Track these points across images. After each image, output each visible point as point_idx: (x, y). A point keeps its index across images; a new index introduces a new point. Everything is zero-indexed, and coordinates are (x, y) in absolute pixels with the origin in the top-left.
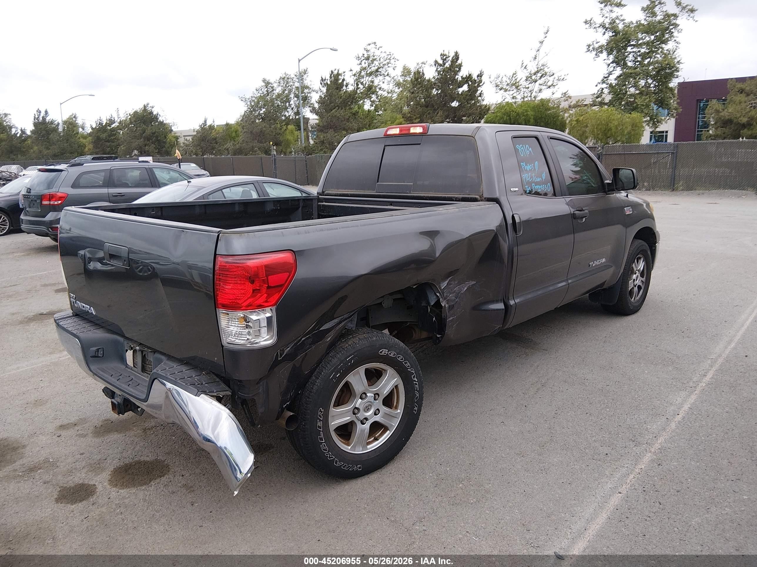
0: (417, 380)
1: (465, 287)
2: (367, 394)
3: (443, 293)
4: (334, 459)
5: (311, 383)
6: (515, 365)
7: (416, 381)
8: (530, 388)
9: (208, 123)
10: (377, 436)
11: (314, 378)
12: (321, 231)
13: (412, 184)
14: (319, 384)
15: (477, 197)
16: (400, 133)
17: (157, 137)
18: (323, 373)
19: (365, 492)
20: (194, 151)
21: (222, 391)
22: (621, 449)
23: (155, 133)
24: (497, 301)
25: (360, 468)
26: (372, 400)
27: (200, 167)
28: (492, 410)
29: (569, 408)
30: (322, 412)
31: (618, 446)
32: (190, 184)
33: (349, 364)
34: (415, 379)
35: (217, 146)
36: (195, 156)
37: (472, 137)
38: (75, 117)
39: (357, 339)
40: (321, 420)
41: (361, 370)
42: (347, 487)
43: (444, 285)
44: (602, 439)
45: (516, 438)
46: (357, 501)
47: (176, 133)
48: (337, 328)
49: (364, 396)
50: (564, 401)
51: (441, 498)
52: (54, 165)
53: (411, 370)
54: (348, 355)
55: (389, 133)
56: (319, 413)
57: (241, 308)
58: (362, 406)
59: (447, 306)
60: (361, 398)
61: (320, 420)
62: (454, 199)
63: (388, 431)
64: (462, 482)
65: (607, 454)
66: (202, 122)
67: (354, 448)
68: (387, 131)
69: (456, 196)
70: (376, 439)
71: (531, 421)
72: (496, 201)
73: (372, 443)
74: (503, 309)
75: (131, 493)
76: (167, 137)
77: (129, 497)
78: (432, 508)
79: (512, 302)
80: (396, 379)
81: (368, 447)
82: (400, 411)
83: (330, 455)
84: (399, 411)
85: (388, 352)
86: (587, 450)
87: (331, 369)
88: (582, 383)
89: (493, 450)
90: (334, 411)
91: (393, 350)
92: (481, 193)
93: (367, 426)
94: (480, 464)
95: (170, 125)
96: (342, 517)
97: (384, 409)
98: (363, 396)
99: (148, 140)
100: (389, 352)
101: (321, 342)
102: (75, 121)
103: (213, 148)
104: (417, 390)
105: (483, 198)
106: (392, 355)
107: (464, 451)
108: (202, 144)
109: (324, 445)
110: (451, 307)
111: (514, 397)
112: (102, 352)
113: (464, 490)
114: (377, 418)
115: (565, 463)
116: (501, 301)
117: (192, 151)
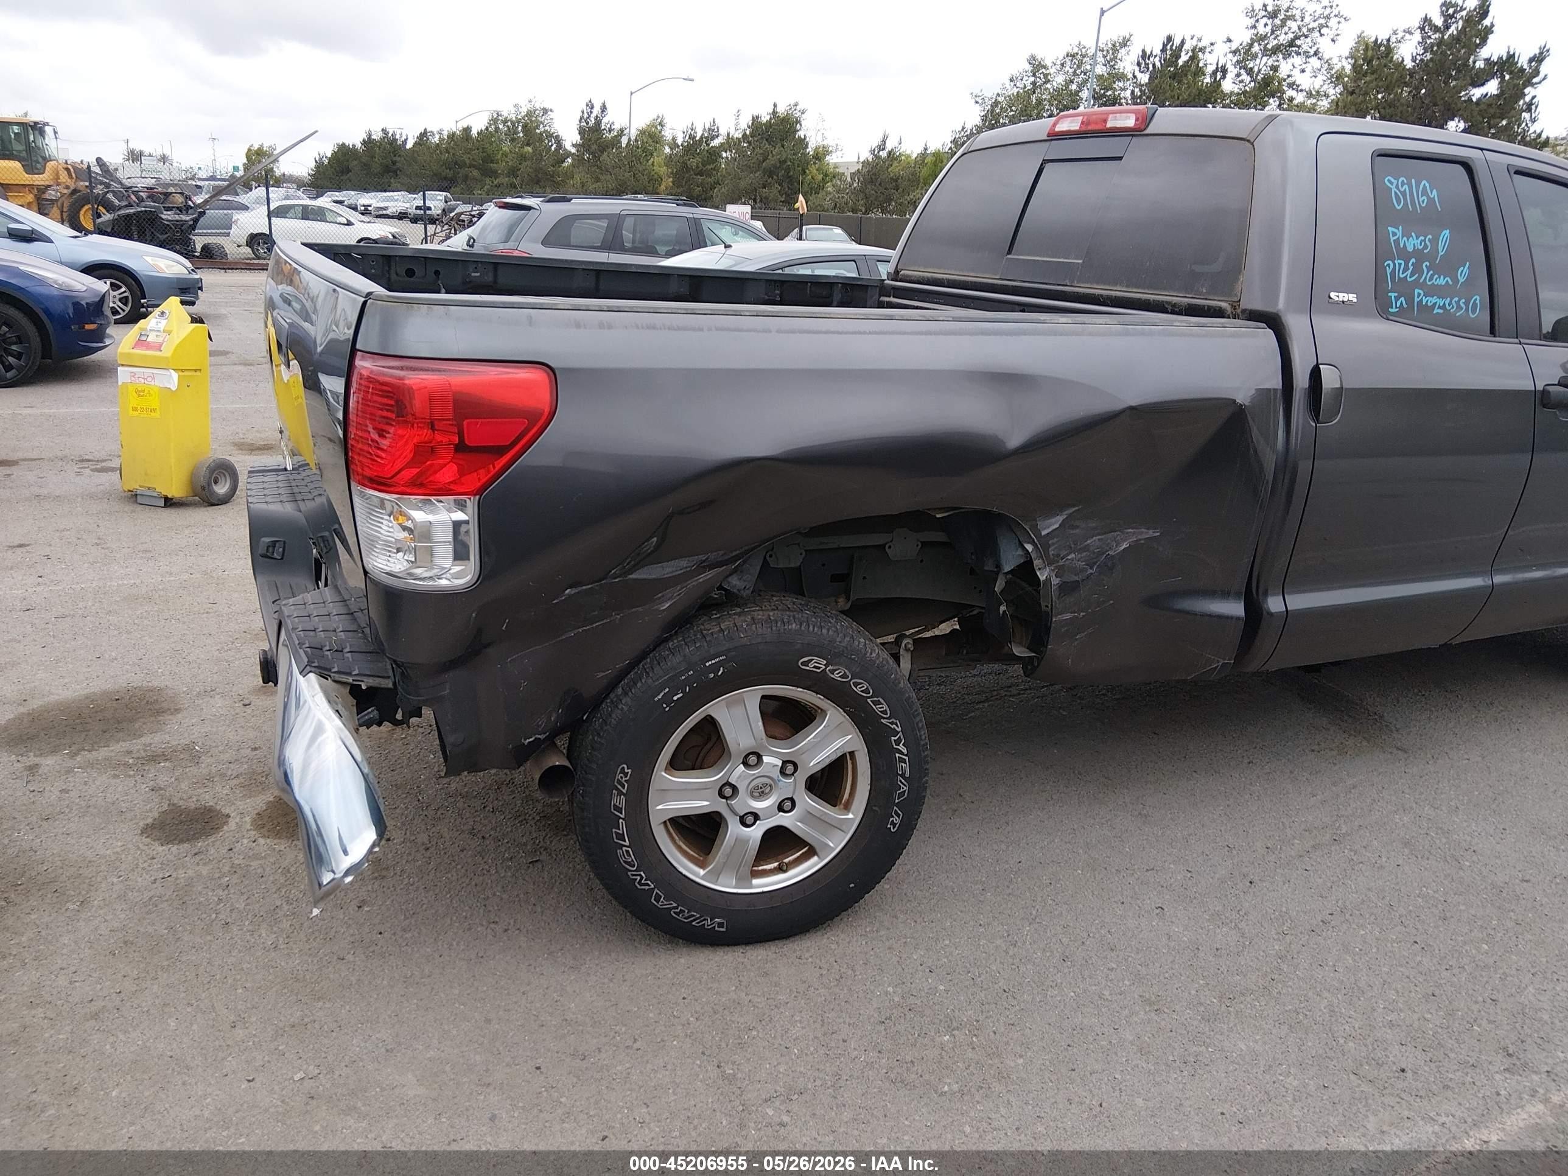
0: (905, 751)
1: (1125, 540)
2: (764, 757)
3: (1046, 547)
4: (653, 890)
5: (612, 701)
6: (1291, 772)
7: (902, 753)
8: (1294, 838)
9: (889, 146)
10: (786, 860)
11: (619, 691)
12: (648, 328)
13: (1080, 261)
14: (626, 708)
15: (1224, 305)
16: (1084, 128)
17: (788, 169)
18: (639, 685)
19: (715, 985)
20: (851, 203)
21: (373, 676)
22: (1456, 1067)
23: (785, 161)
24: (1225, 594)
25: (720, 925)
26: (776, 774)
27: (850, 235)
28: (1153, 869)
29: (1373, 917)
30: (626, 774)
31: (1452, 1055)
32: (729, 251)
33: (712, 675)
34: (901, 747)
35: (896, 195)
36: (850, 214)
37: (1248, 141)
38: (660, 124)
39: (749, 618)
40: (624, 794)
41: (752, 697)
42: (682, 961)
43: (1051, 525)
44: (1416, 1025)
45: (1171, 958)
46: (680, 1001)
47: (837, 167)
48: (692, 583)
49: (753, 760)
50: (1370, 894)
51: (876, 1054)
52: (521, 197)
53: (892, 723)
54: (712, 651)
55: (1058, 129)
56: (619, 776)
57: (391, 486)
58: (747, 782)
59: (1055, 581)
60: (745, 763)
61: (620, 793)
62: (1170, 308)
63: (816, 858)
64: (953, 1030)
65: (1403, 1071)
66: (876, 142)
67: (715, 875)
68: (1054, 125)
69: (1175, 300)
70: (781, 869)
71: (1242, 925)
72: (1273, 322)
73: (769, 876)
74: (1238, 618)
75: (274, 849)
76: (807, 171)
77: (265, 858)
78: (837, 1076)
79: (1274, 604)
80: (850, 737)
81: (755, 882)
82: (853, 817)
83: (642, 878)
84: (851, 816)
85: (826, 665)
86: (1351, 1044)
87: (661, 677)
88: (1453, 856)
89: (1087, 973)
90: (663, 777)
91: (841, 665)
92: (1236, 295)
93: (756, 833)
94: (1029, 999)
95: (830, 149)
96: (623, 1029)
97: (807, 802)
98: (751, 760)
99: (770, 176)
100: (830, 667)
101: (640, 609)
102: (660, 132)
103: (889, 200)
104: (903, 776)
105: (1239, 311)
106: (836, 676)
107: (1011, 953)
108: (870, 190)
109: (627, 851)
110: (1068, 588)
111: (1234, 852)
112: (281, 550)
113: (944, 1053)
114: (785, 820)
115: (1263, 1062)
116: (1237, 596)
117: (846, 204)
